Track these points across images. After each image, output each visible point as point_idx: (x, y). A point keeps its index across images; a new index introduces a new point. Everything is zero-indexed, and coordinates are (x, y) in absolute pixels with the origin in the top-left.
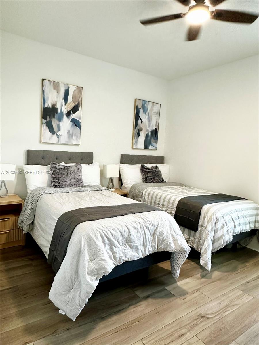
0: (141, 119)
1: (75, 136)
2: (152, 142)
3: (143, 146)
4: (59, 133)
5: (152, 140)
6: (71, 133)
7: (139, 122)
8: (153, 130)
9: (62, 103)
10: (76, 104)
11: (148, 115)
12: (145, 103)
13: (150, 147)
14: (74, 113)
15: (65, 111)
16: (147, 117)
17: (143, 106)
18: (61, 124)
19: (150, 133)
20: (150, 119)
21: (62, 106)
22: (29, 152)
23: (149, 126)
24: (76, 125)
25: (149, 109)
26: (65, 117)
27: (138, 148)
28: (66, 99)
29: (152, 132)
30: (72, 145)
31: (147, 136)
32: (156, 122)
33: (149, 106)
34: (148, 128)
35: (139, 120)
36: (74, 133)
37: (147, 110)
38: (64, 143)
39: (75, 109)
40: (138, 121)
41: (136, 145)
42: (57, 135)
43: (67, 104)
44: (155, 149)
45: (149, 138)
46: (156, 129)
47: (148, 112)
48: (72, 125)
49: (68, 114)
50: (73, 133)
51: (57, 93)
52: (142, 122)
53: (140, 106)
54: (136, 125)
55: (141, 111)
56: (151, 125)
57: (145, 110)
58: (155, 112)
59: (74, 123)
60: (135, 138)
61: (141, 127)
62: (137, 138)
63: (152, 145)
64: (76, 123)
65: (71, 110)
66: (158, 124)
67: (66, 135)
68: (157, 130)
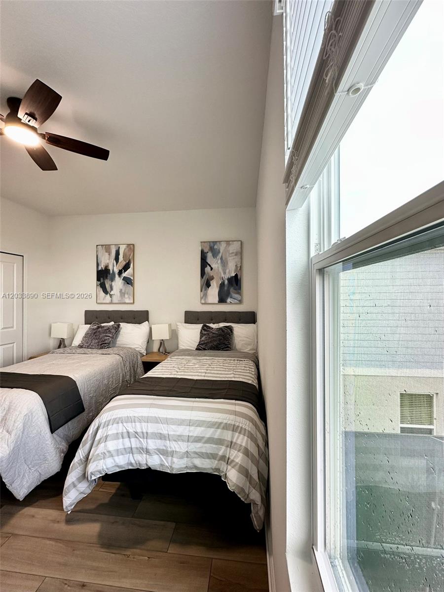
0: (210, 266)
1: (127, 294)
2: (231, 293)
3: (216, 300)
4: (112, 293)
5: (232, 290)
6: (123, 291)
7: (208, 269)
8: (232, 277)
9: (113, 264)
10: (127, 262)
11: (221, 259)
12: (214, 245)
13: (229, 300)
14: (125, 271)
15: (116, 271)
16: (219, 261)
17: (212, 249)
18: (113, 283)
19: (226, 282)
20: (224, 263)
21: (114, 266)
22: (87, 312)
23: (225, 273)
24: (128, 283)
25: (221, 251)
26: (117, 276)
27: (209, 302)
28: (117, 259)
29: (230, 280)
30: (125, 303)
31: (222, 285)
32: (236, 266)
33: (222, 247)
34: (223, 275)
35: (206, 267)
36: (127, 291)
37: (219, 252)
38: (117, 302)
39: (126, 267)
40: (206, 269)
41: (205, 300)
42: (110, 295)
43: (118, 264)
44: (238, 302)
45: (226, 288)
46: (236, 275)
47: (220, 255)
48: (124, 283)
49: (120, 273)
50: (125, 291)
51: (109, 255)
52: (212, 269)
53: (206, 251)
54: (203, 273)
55: (209, 255)
56: (227, 271)
57: (215, 253)
58: (233, 253)
59: (126, 281)
60: (203, 290)
61: (211, 275)
62: (206, 290)
63: (231, 297)
64: (128, 281)
65: (123, 268)
66: (240, 268)
67: (119, 294)
68: (239, 277)
